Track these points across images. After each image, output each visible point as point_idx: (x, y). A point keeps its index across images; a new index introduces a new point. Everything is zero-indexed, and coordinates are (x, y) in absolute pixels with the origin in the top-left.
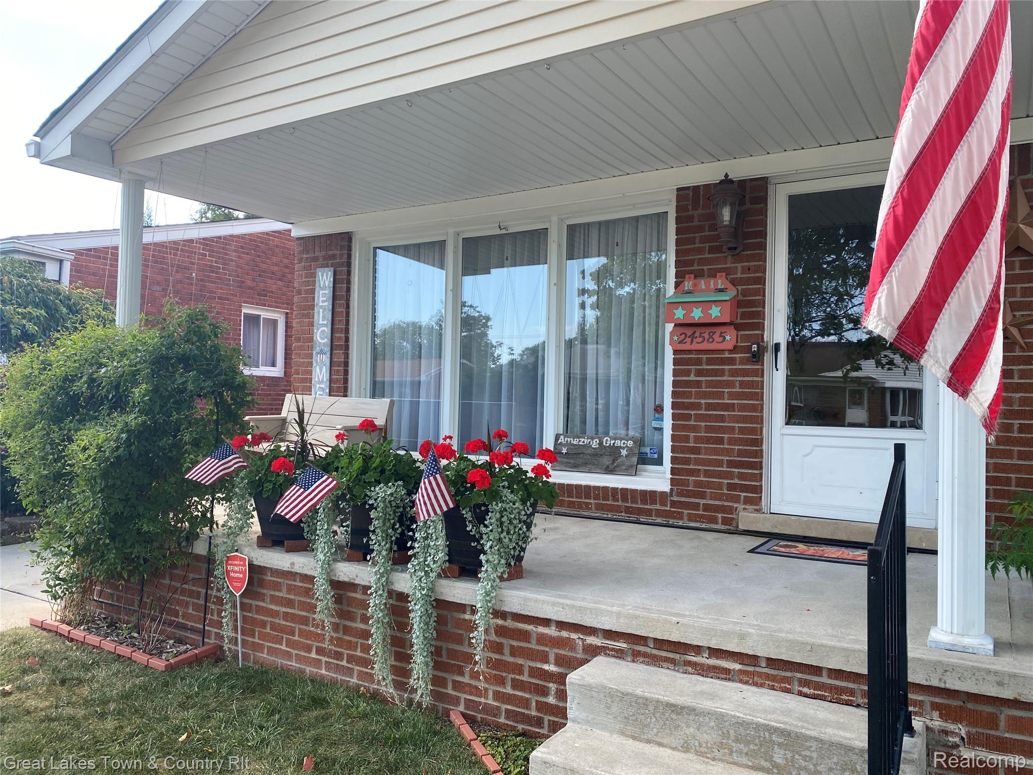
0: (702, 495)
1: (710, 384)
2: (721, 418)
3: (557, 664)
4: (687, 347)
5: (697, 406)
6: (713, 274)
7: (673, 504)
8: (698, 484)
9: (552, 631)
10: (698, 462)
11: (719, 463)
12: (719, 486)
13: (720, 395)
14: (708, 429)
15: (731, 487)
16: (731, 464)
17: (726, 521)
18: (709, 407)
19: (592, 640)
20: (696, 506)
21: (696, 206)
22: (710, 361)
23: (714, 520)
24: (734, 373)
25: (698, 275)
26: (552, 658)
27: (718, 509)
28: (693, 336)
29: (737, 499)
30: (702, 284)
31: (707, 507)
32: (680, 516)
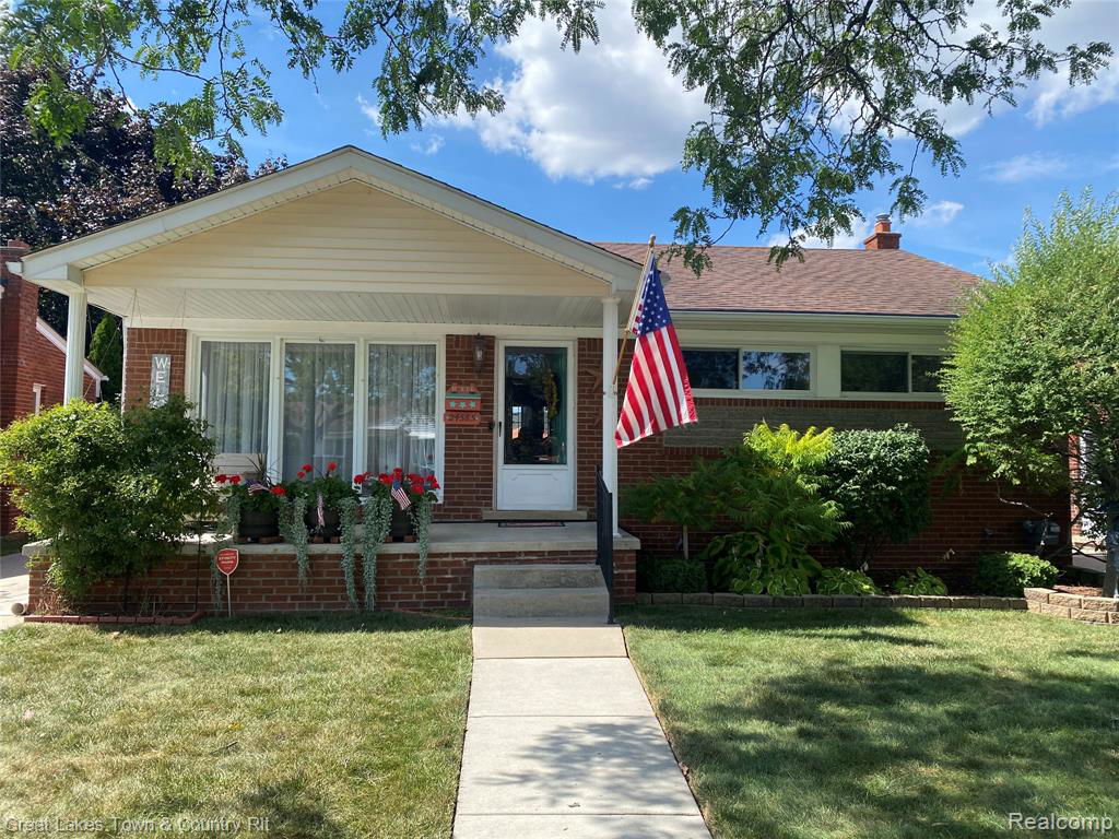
0: (461, 504)
1: (466, 443)
2: (472, 461)
3: (452, 574)
4: (454, 422)
5: (459, 455)
6: (468, 384)
7: (445, 510)
8: (459, 498)
9: (450, 559)
10: (460, 486)
11: (471, 485)
12: (471, 498)
13: (472, 449)
14: (465, 468)
15: (477, 498)
16: (477, 486)
17: (475, 517)
18: (466, 455)
19: (470, 559)
20: (458, 510)
21: (457, 346)
22: (466, 431)
23: (468, 517)
24: (479, 437)
25: (460, 383)
26: (449, 572)
27: (470, 511)
28: (457, 417)
29: (481, 504)
30: (462, 388)
31: (464, 510)
32: (449, 517)
